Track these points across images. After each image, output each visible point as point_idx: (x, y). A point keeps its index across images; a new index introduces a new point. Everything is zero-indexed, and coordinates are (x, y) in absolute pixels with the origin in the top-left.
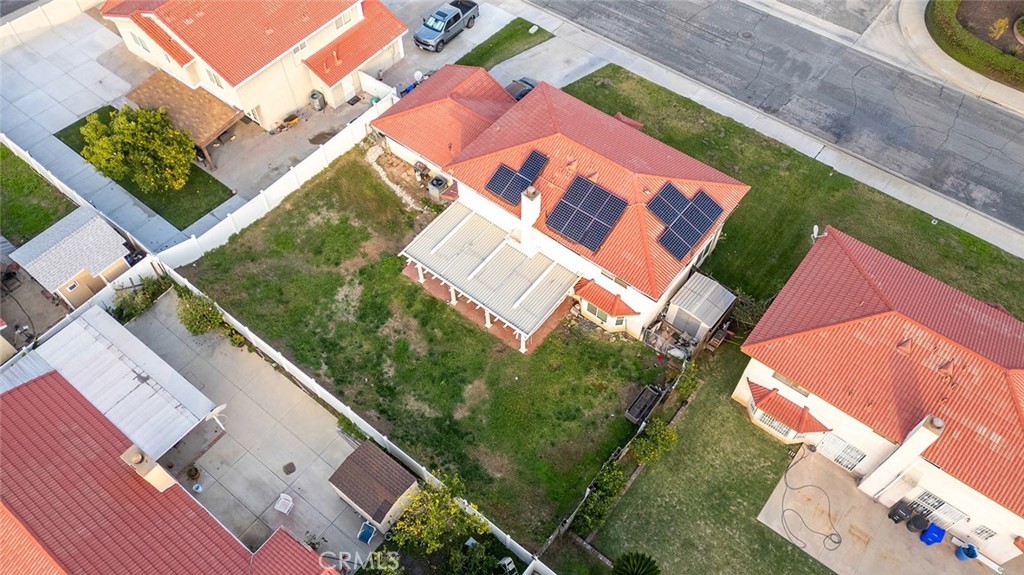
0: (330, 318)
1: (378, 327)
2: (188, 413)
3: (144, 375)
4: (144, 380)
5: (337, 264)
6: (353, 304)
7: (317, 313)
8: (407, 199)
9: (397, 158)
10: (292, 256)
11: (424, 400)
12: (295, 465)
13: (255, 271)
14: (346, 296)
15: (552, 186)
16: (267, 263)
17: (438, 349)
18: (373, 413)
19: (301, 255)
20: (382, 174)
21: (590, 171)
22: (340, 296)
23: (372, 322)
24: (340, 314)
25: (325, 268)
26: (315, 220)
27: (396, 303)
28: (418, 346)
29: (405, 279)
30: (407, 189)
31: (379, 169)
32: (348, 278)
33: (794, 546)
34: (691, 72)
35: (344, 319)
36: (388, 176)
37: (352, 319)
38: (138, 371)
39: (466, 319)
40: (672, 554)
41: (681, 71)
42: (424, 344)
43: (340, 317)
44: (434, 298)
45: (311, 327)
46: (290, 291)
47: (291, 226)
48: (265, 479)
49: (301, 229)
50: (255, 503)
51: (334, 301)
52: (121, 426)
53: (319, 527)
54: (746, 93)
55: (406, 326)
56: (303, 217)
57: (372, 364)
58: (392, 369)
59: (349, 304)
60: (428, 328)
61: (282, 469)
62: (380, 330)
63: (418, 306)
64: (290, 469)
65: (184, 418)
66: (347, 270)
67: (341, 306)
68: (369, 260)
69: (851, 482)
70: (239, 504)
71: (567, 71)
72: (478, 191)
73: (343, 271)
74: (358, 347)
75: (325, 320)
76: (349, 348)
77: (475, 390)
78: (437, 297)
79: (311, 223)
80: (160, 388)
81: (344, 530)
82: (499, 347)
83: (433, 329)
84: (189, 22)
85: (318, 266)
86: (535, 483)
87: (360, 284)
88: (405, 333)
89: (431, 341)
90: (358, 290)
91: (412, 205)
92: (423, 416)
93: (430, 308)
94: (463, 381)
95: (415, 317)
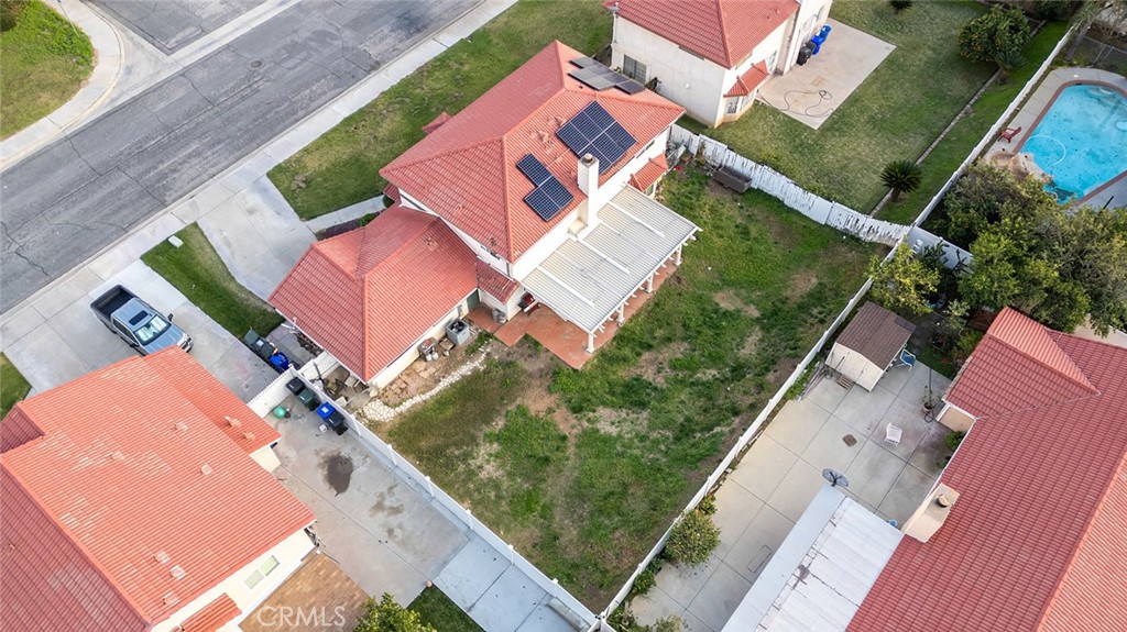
0: (643, 439)
1: (655, 389)
2: (840, 511)
3: (798, 573)
4: (804, 571)
5: (564, 438)
6: (624, 415)
7: (637, 452)
8: (466, 369)
9: (391, 384)
10: (552, 491)
11: (742, 340)
12: (845, 435)
13: (575, 532)
14: (613, 423)
15: (559, 160)
16: (560, 518)
17: (680, 331)
18: (770, 377)
19: (550, 481)
20: (418, 399)
21: (552, 123)
22: (614, 431)
23: (649, 395)
24: (639, 428)
25: (571, 450)
26: (490, 470)
27: (623, 373)
28: (678, 350)
29: (589, 366)
30: (447, 371)
31: (407, 405)
32: (586, 424)
33: (833, 114)
34: (300, 113)
35: (646, 423)
36: (423, 393)
37: (645, 414)
38: (793, 581)
39: (641, 309)
40: (856, 177)
41: (297, 121)
42: (674, 345)
43: (643, 427)
44: (615, 338)
45: (659, 456)
46: (605, 484)
47: (499, 497)
48: (866, 462)
49: (505, 486)
50: (892, 468)
51: (620, 436)
52: (869, 583)
53: (904, 407)
54: (346, 79)
55: (652, 362)
56: (485, 485)
57: (706, 390)
58: (708, 371)
59: (625, 420)
60: (654, 343)
61: (851, 448)
62: (659, 386)
63: (627, 352)
64: (850, 441)
65: (846, 515)
66: (573, 427)
67: (626, 427)
68: (558, 406)
69: (779, 78)
70: (897, 483)
71: (269, 213)
72: (547, 231)
73: (575, 431)
74: (684, 405)
75: (647, 443)
76: (686, 413)
77: (725, 301)
78: (613, 335)
79: (497, 474)
80: (813, 550)
81: (902, 385)
82: (674, 281)
83: (655, 338)
84: (179, 572)
85: (568, 459)
86: (815, 257)
87: (594, 411)
88: (661, 363)
89: (669, 340)
90: (603, 412)
91: (477, 364)
92: (761, 341)
93: (628, 340)
94: (716, 312)
95: (639, 354)
